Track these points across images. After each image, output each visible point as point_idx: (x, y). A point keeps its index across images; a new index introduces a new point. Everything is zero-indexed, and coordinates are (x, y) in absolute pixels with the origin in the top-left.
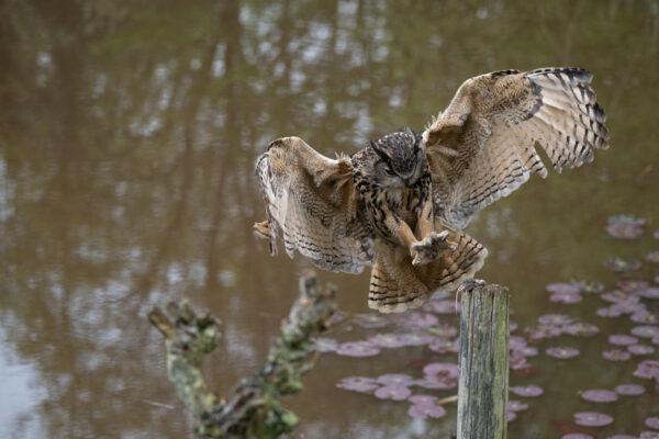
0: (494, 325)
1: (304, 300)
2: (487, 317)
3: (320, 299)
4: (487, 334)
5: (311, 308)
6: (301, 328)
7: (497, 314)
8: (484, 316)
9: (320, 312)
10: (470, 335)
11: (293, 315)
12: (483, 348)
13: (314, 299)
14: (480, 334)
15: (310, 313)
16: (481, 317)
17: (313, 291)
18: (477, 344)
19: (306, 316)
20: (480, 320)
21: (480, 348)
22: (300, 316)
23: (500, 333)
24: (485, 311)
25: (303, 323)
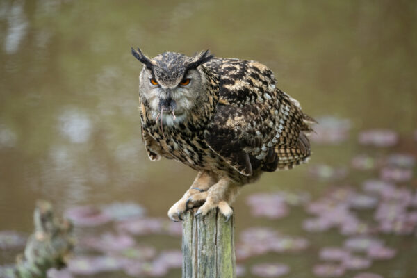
0: (219, 248)
1: (39, 235)
2: (211, 240)
3: (57, 233)
4: (212, 259)
5: (49, 244)
6: (38, 265)
7: (221, 236)
8: (207, 239)
9: (58, 248)
10: (193, 260)
11: (28, 253)
12: (208, 274)
13: (50, 234)
14: (205, 259)
15: (47, 249)
16: (204, 240)
17: (49, 225)
18: (202, 269)
19: (43, 252)
20: (204, 244)
21: (205, 273)
22: (36, 253)
23: (226, 256)
24: (208, 233)
25: (40, 261)
